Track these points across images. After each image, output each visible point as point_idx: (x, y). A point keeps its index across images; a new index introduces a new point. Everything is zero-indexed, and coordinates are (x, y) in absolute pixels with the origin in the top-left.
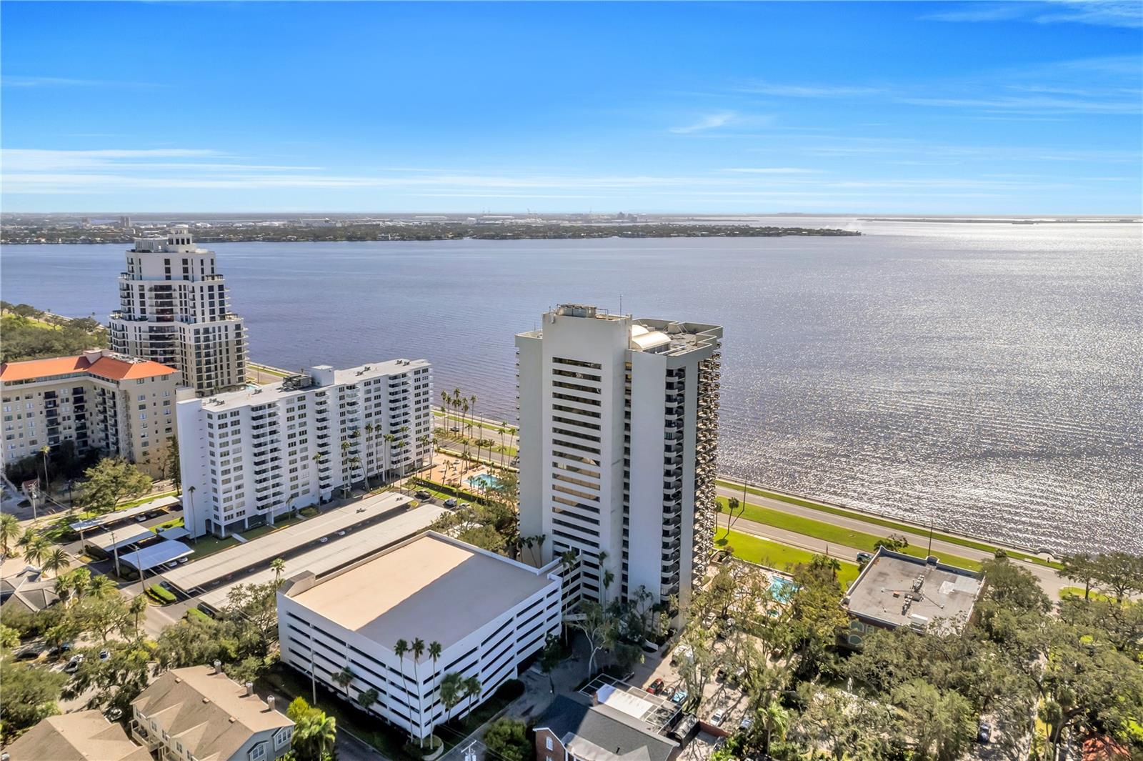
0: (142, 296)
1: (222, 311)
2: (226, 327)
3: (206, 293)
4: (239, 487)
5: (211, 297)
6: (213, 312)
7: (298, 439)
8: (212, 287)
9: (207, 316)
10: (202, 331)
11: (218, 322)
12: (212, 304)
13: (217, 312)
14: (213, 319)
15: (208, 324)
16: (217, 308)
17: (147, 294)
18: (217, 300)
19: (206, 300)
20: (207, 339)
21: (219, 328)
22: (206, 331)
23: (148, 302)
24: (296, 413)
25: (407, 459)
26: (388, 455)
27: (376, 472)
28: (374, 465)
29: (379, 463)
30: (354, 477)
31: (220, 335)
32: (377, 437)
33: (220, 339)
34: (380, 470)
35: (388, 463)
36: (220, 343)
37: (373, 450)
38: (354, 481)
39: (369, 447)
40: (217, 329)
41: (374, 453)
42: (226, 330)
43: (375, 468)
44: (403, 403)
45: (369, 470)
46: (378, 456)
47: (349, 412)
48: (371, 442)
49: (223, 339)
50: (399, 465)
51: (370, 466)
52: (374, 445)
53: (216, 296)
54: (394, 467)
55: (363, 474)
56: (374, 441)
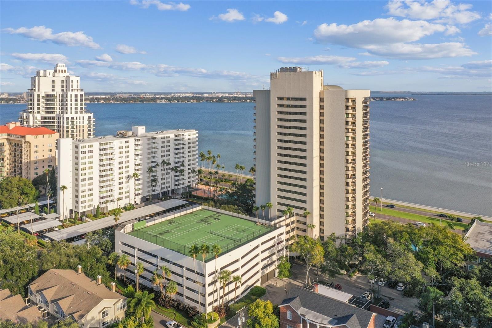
0: (39, 100)
1: (81, 108)
2: (83, 117)
3: (73, 98)
4: (90, 190)
5: (76, 100)
6: (76, 109)
7: (124, 165)
8: (77, 95)
9: (73, 111)
10: (70, 119)
11: (79, 115)
12: (76, 104)
13: (79, 109)
14: (76, 113)
15: (75, 116)
16: (79, 107)
17: (41, 100)
18: (79, 102)
19: (73, 102)
20: (72, 123)
21: (80, 117)
22: (73, 118)
23: (41, 104)
24: (124, 150)
25: (183, 184)
26: (173, 181)
27: (166, 190)
28: (165, 186)
29: (168, 185)
30: (154, 191)
31: (80, 122)
32: (167, 169)
33: (80, 123)
34: (169, 189)
35: (173, 186)
36: (80, 126)
37: (165, 176)
38: (154, 193)
39: (163, 174)
40: (78, 118)
41: (165, 179)
42: (83, 119)
43: (166, 188)
44: (181, 151)
45: (163, 188)
46: (168, 180)
47: (152, 152)
48: (164, 172)
49: (81, 124)
50: (179, 187)
51: (163, 186)
52: (166, 174)
53: (79, 100)
54: (176, 187)
55: (158, 190)
56: (165, 172)
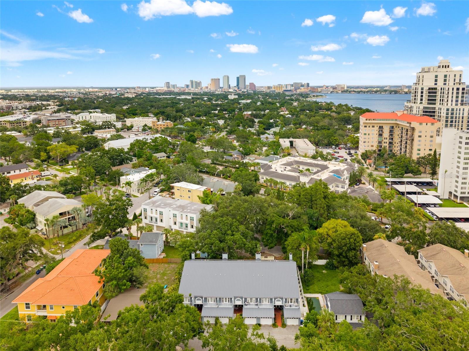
1: (462, 101)
8: (459, 88)
9: (454, 103)
10: (450, 110)
11: (459, 107)
12: (457, 97)
20: (452, 114)
22: (453, 110)
31: (459, 113)
36: (459, 117)
40: (458, 110)
42: (463, 111)
49: (461, 115)
53: (460, 93)
